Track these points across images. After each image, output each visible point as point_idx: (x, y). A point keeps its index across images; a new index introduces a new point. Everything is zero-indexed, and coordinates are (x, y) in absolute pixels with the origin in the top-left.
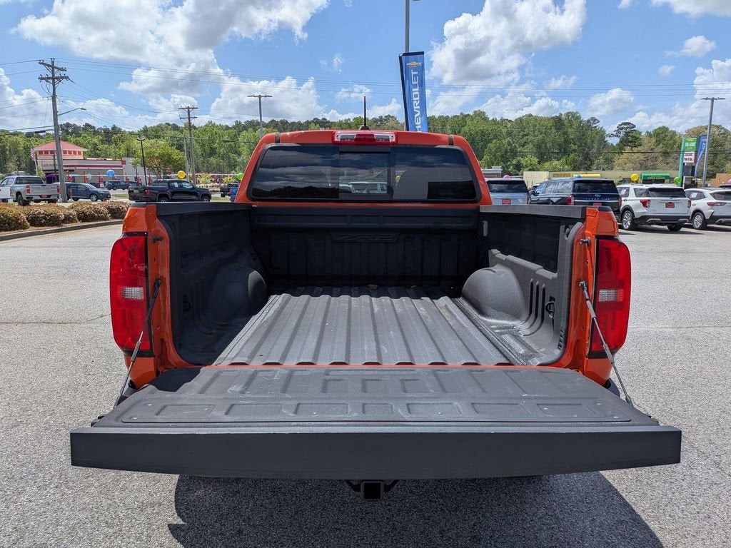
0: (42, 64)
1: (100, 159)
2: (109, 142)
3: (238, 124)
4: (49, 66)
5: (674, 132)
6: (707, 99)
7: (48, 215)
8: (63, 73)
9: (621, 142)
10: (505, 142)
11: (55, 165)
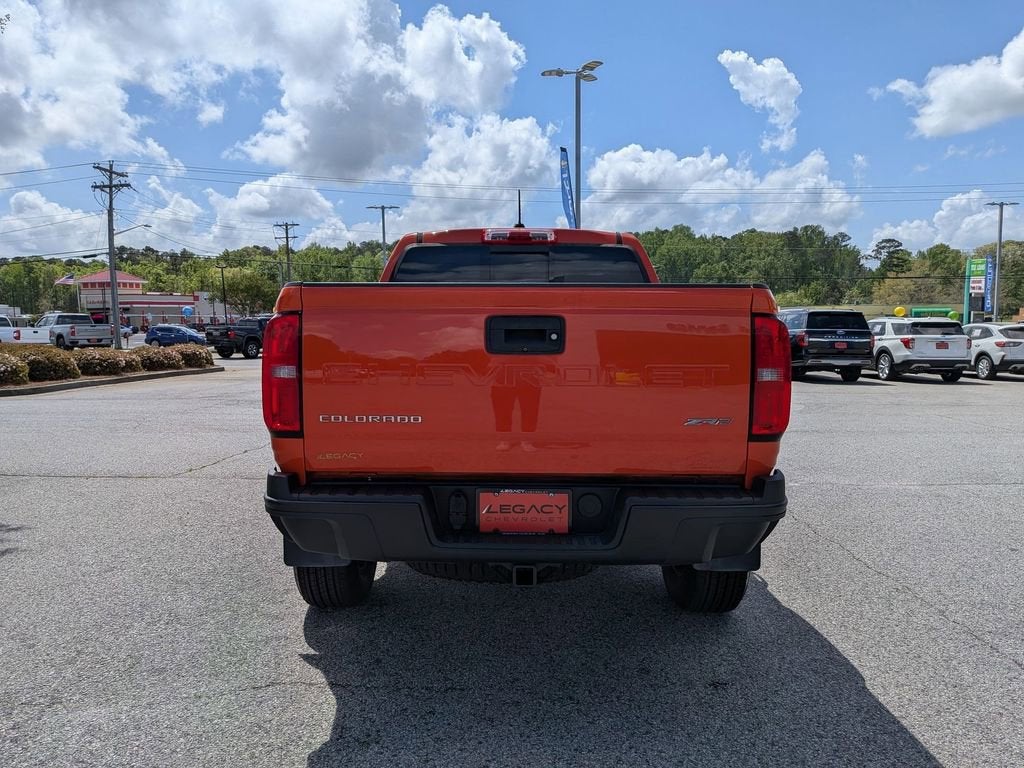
0: (98, 168)
1: (164, 293)
2: (177, 271)
3: (351, 247)
4: (105, 170)
5: (958, 252)
6: (993, 204)
7: (105, 361)
8: (123, 180)
9: (882, 266)
10: (718, 267)
11: (104, 302)
